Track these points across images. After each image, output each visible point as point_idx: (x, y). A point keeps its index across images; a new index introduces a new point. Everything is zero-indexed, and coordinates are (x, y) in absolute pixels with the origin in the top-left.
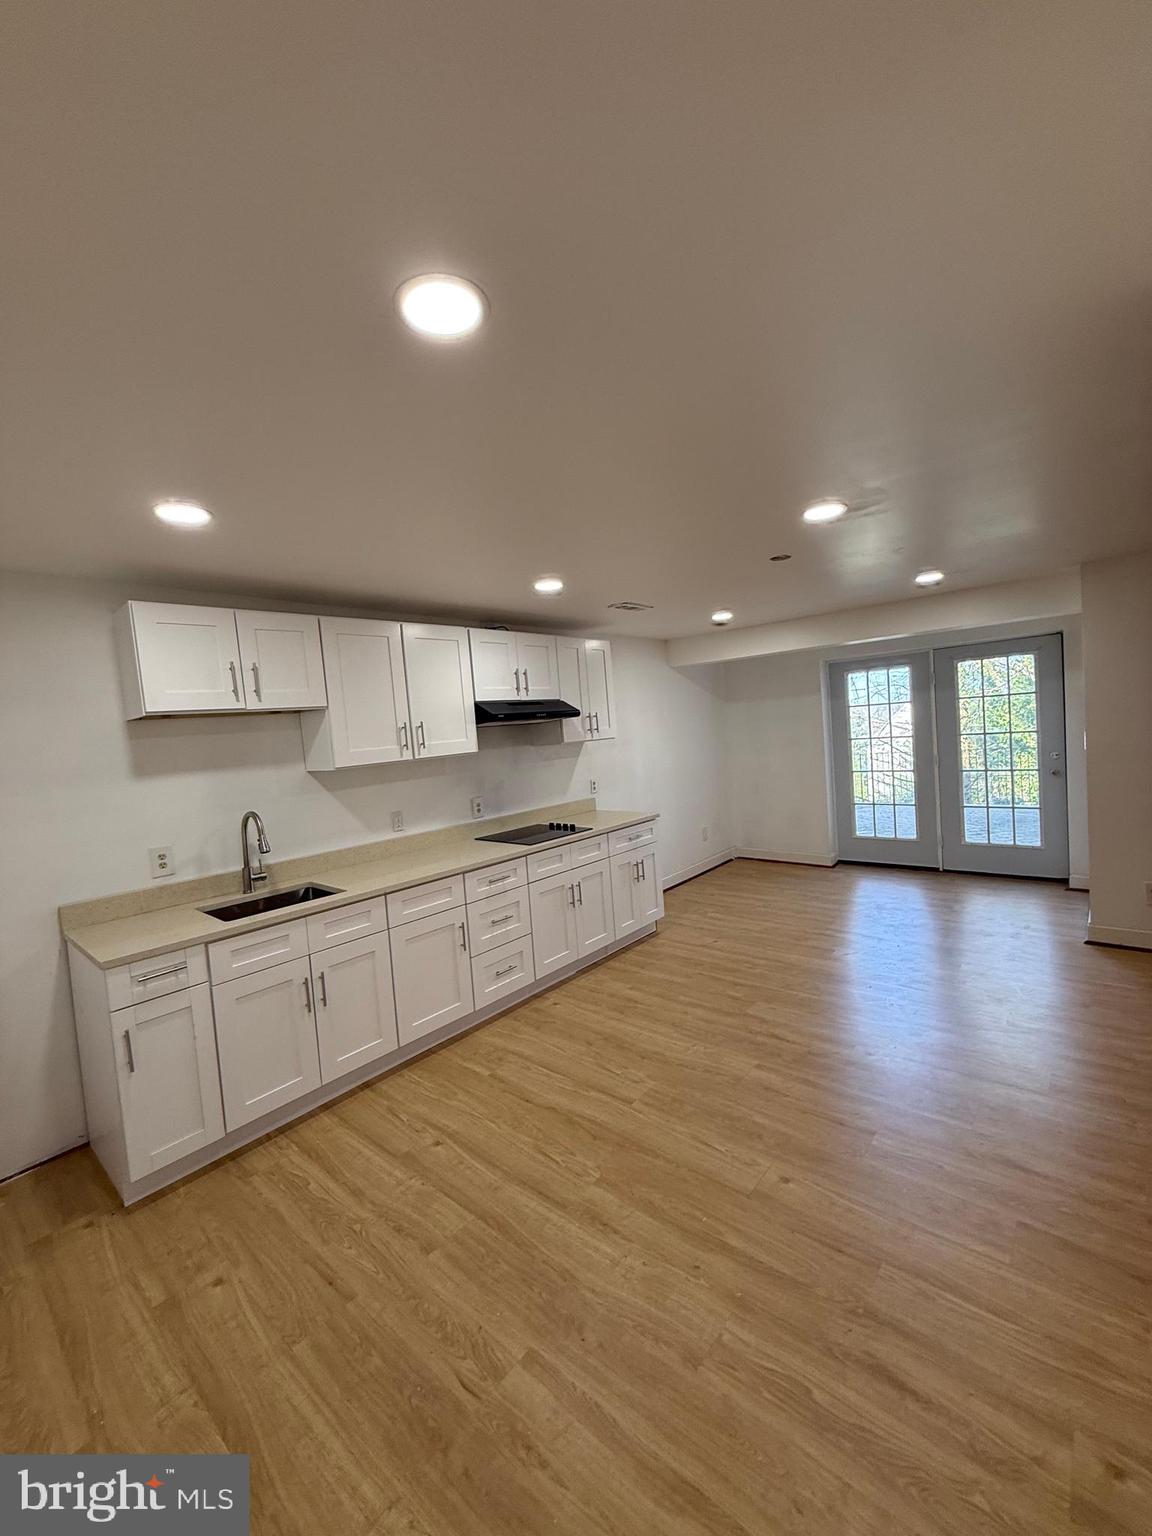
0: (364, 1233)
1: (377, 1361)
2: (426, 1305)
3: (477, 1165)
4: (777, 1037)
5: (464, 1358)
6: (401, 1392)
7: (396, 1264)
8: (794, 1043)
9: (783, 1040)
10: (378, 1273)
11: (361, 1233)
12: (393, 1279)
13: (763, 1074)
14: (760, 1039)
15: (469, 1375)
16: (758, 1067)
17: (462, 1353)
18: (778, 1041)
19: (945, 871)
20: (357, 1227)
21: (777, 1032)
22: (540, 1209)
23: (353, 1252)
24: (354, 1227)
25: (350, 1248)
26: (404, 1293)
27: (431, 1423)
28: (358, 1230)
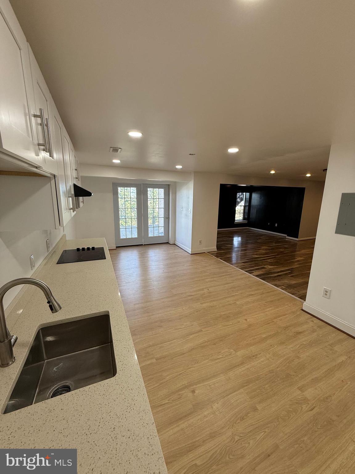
0: (241, 435)
1: (306, 438)
2: (282, 415)
3: (214, 381)
5: (302, 408)
6: (316, 431)
7: (262, 423)
10: (265, 432)
11: (241, 437)
12: (269, 425)
15: (308, 407)
17: (300, 408)
19: (144, 245)
20: (237, 438)
22: (243, 369)
23: (251, 442)
24: (236, 439)
25: (249, 443)
26: (276, 423)
27: (325, 423)
28: (239, 438)
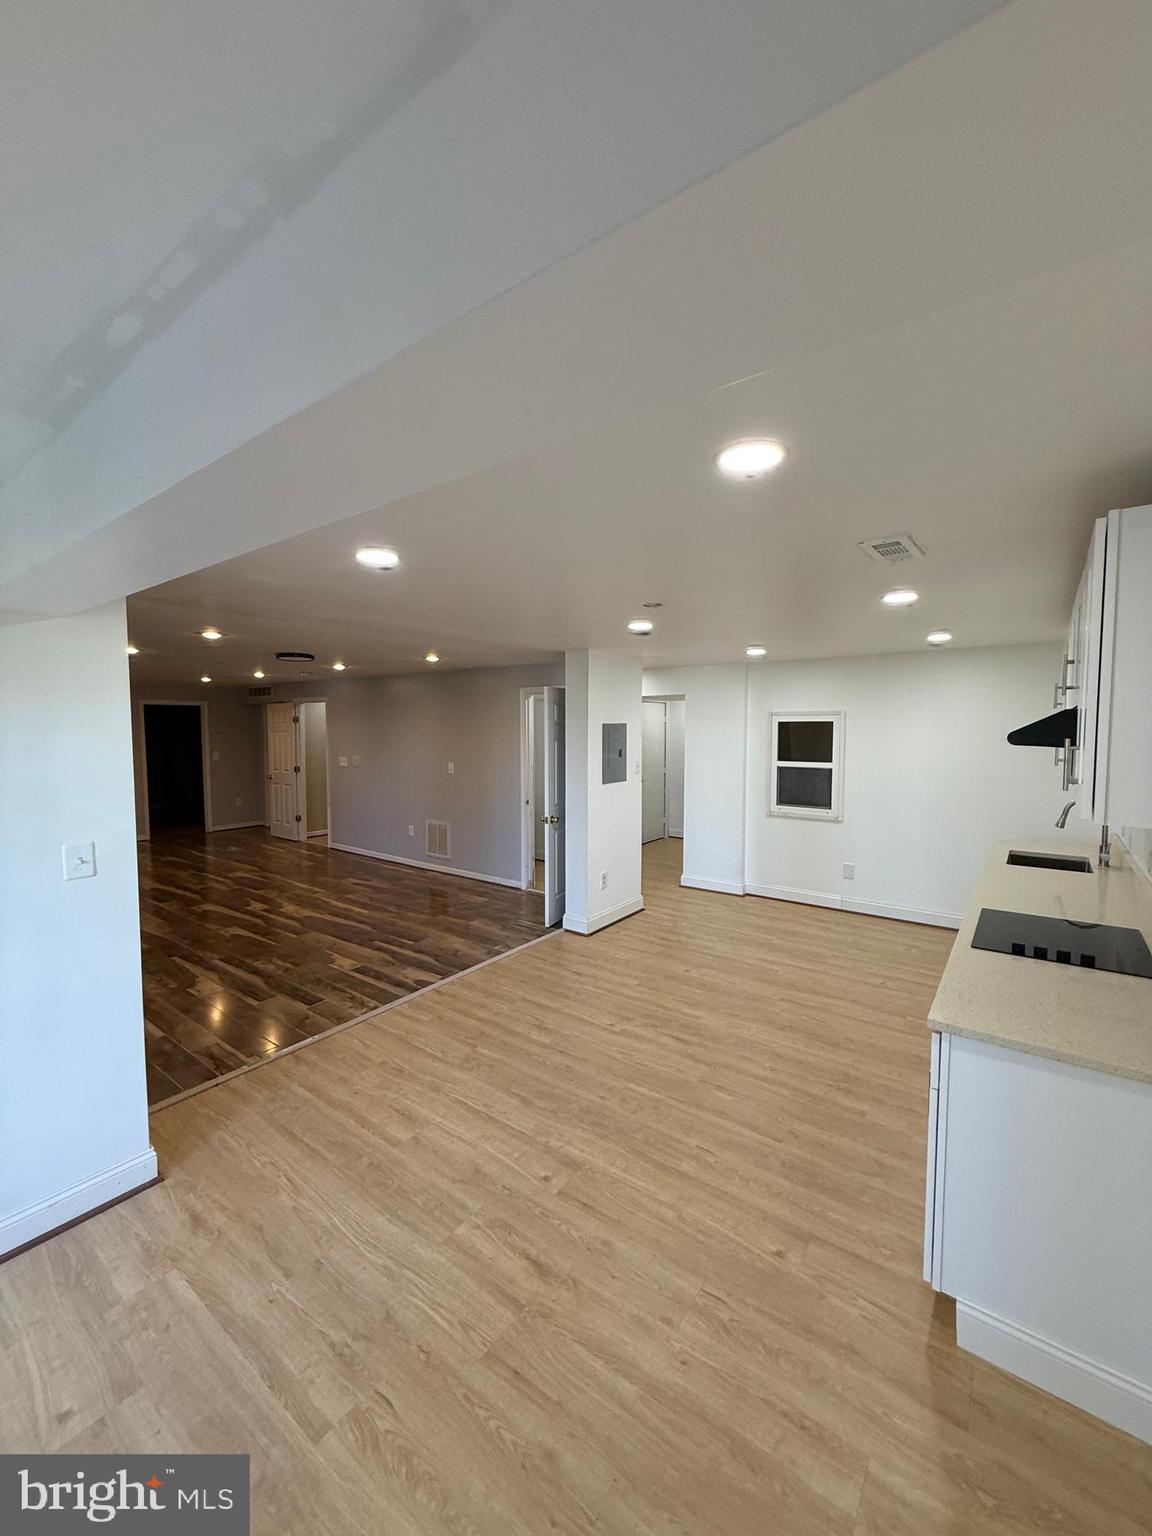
4: (680, 1040)
8: (668, 1035)
9: (677, 1038)
13: (695, 1013)
14: (695, 1039)
16: (699, 1018)
18: (681, 1037)
21: (680, 1046)
